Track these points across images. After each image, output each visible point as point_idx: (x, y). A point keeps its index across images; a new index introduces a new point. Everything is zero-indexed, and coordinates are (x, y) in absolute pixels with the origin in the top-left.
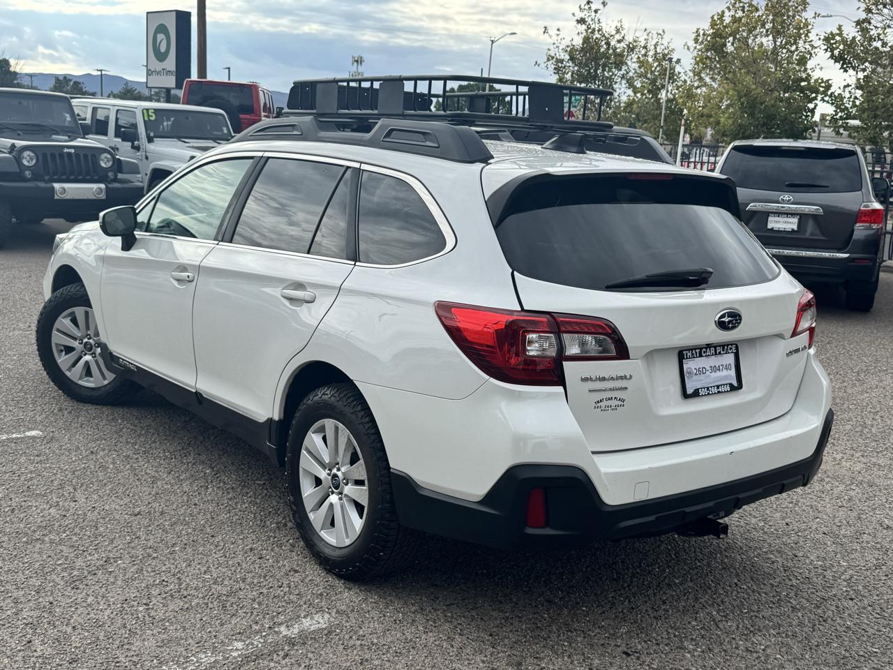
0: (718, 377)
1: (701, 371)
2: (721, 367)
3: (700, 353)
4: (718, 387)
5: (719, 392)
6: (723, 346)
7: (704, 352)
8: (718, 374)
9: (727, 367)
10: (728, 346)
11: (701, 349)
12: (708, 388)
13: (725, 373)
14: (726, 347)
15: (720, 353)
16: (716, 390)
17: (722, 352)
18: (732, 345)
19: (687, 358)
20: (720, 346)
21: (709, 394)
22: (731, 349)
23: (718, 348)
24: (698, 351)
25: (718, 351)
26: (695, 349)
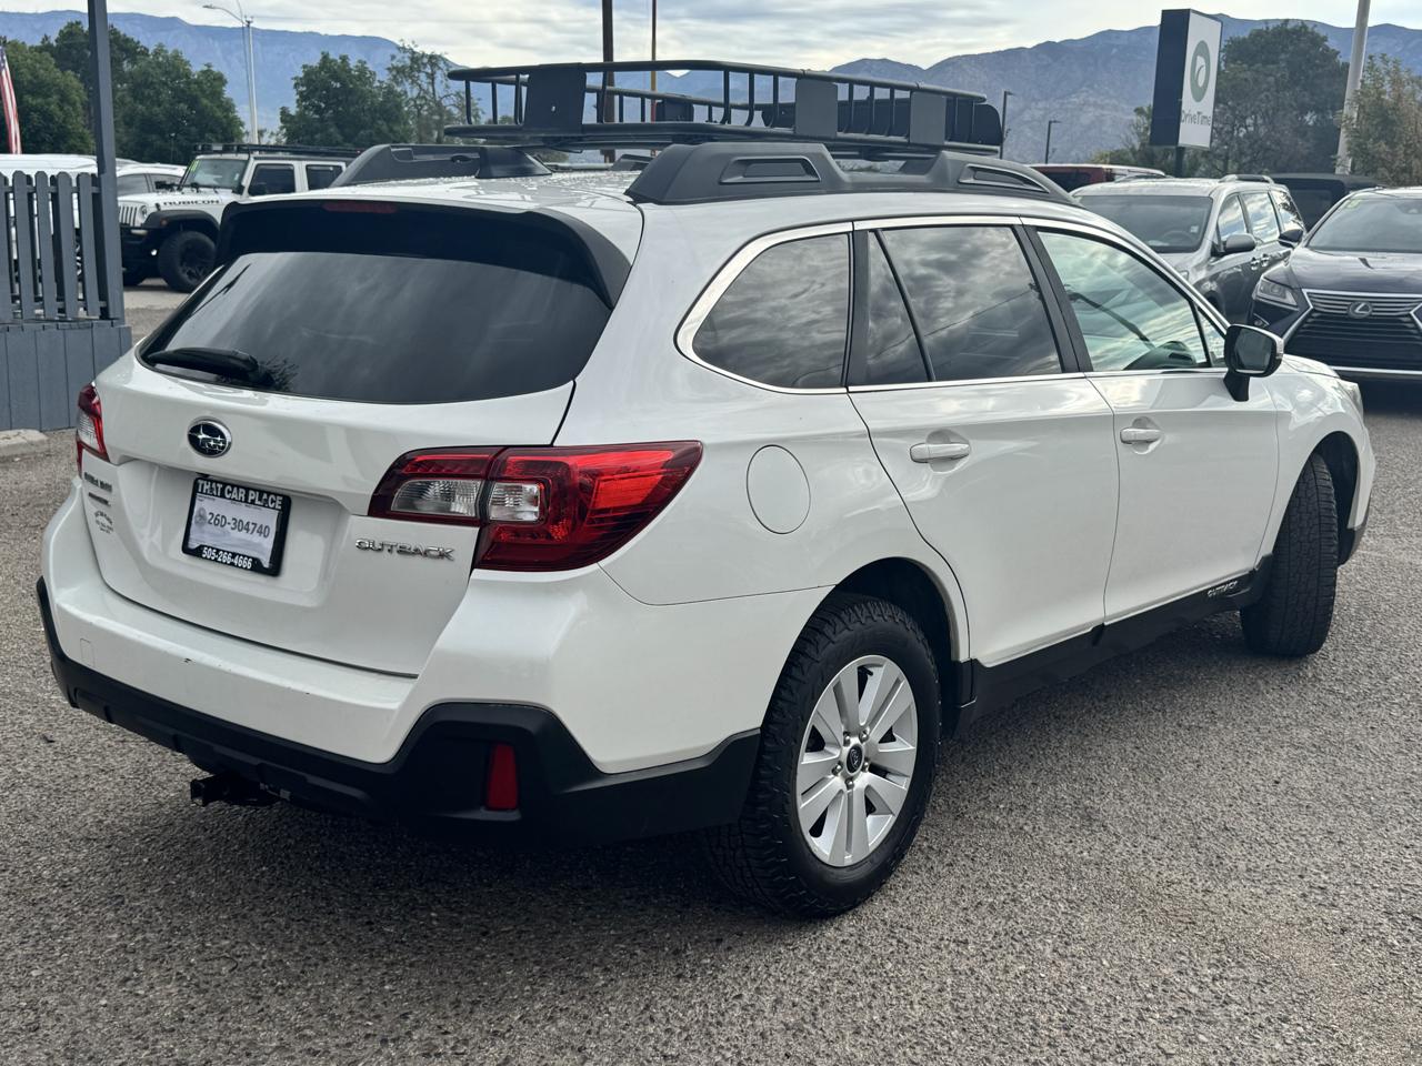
0: (240, 540)
1: (219, 521)
2: (251, 527)
3: (223, 490)
4: (234, 555)
5: (232, 564)
6: (261, 492)
7: (229, 492)
8: (243, 535)
9: (263, 531)
10: (269, 494)
11: (225, 484)
12: (218, 550)
13: (256, 538)
14: (265, 496)
15: (253, 502)
16: (229, 560)
17: (257, 502)
18: (276, 495)
19: (202, 493)
20: (255, 490)
21: (216, 560)
22: (273, 501)
23: (251, 492)
24: (220, 486)
25: (250, 498)
26: (217, 482)
